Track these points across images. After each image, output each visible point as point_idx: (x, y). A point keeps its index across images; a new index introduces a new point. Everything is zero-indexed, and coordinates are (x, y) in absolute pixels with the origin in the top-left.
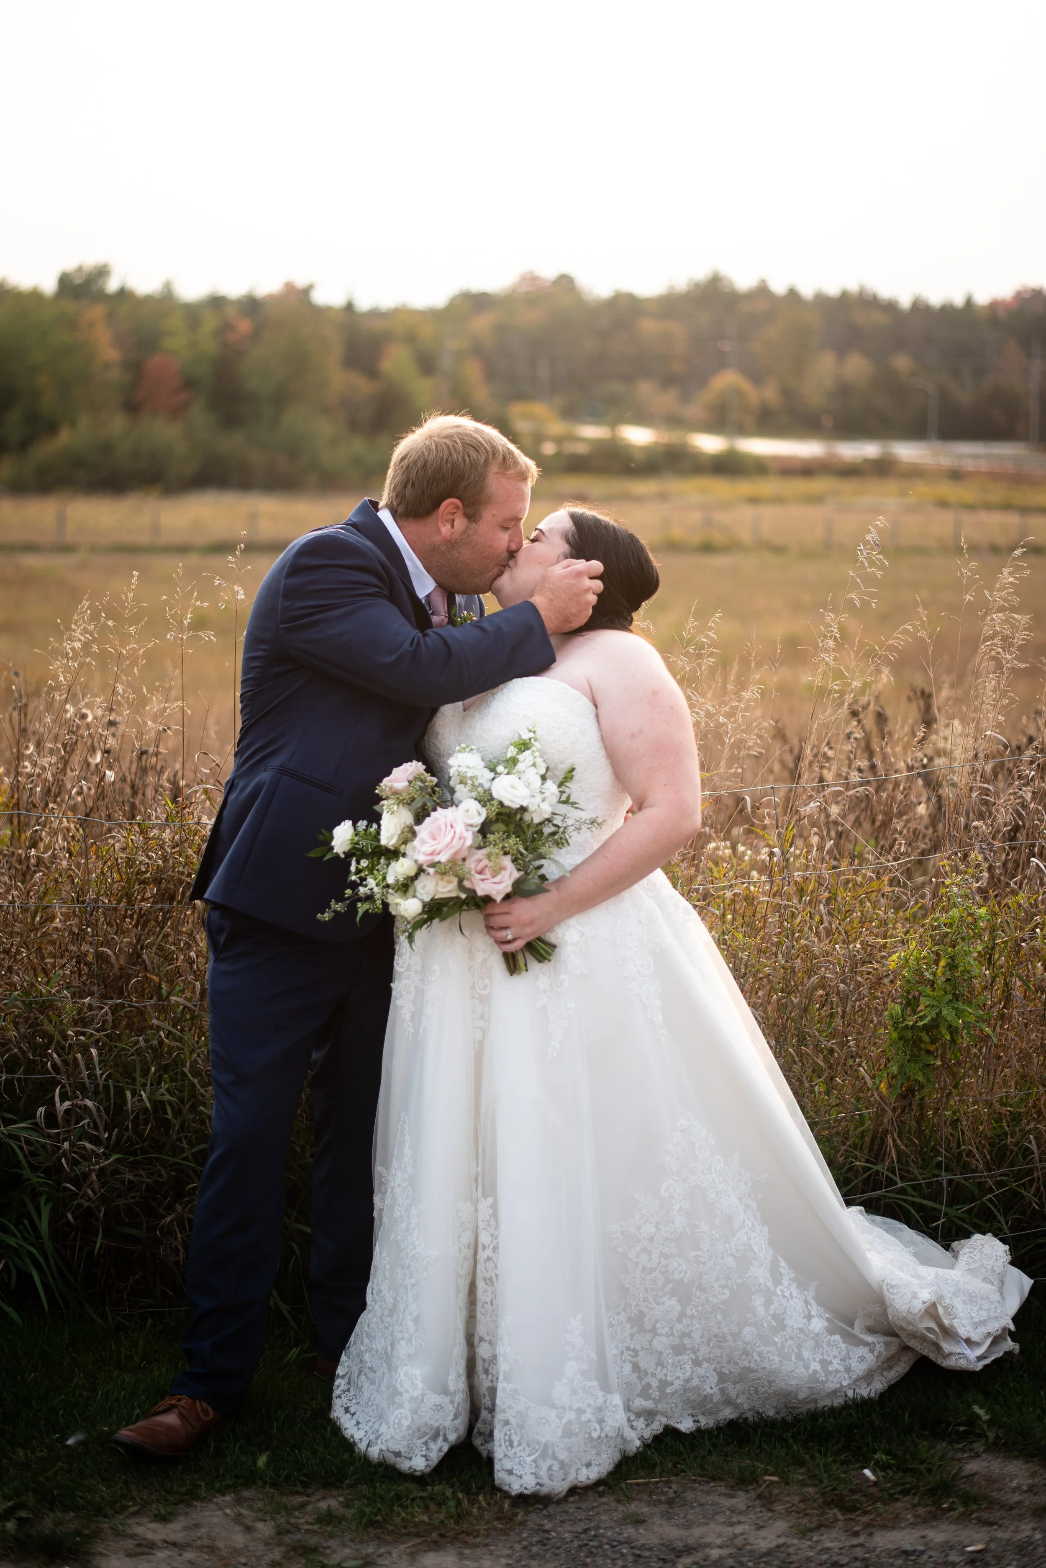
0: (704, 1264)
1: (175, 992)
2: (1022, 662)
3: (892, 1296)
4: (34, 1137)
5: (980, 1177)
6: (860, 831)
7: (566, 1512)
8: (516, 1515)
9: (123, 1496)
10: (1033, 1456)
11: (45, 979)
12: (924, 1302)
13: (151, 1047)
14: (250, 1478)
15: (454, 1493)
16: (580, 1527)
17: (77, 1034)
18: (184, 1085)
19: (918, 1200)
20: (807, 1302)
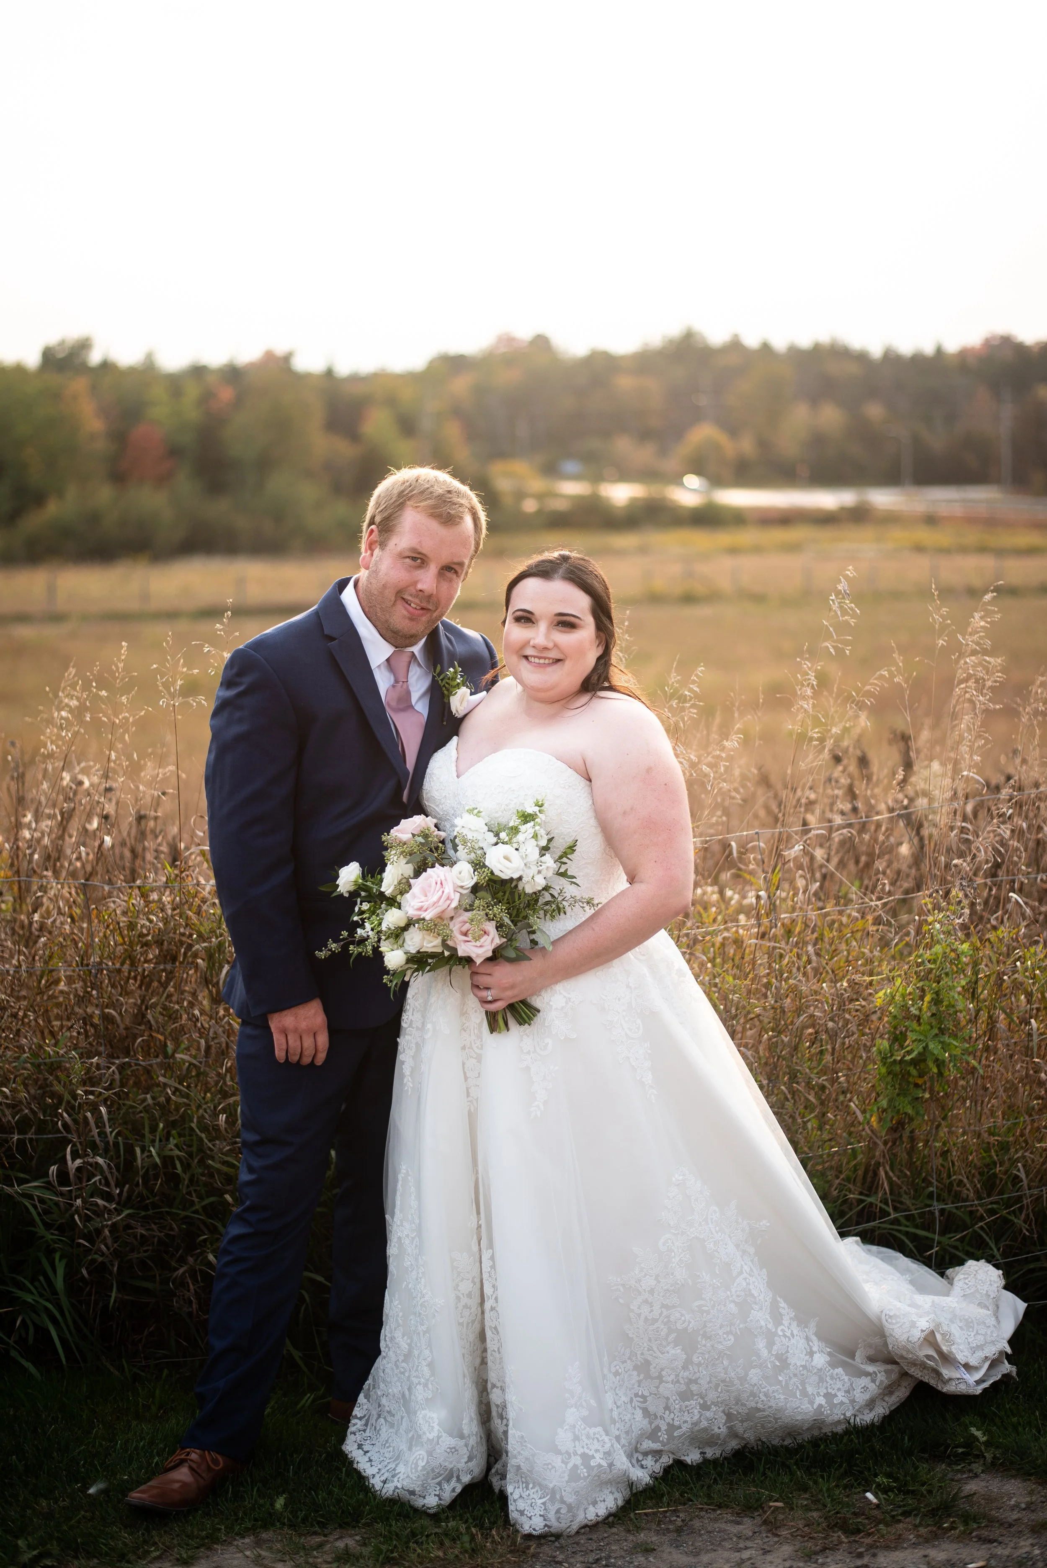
0: (708, 1312)
1: (180, 1049)
2: (994, 703)
3: (891, 1326)
4: (48, 1195)
5: (972, 1205)
6: (845, 873)
7: (578, 1543)
8: (529, 1547)
9: (145, 1542)
10: (1031, 1475)
11: (53, 1041)
12: (922, 1331)
13: (158, 1104)
14: (269, 1521)
15: (468, 1528)
16: (591, 1558)
17: (87, 1093)
18: (192, 1140)
19: (912, 1230)
20: (808, 1339)
